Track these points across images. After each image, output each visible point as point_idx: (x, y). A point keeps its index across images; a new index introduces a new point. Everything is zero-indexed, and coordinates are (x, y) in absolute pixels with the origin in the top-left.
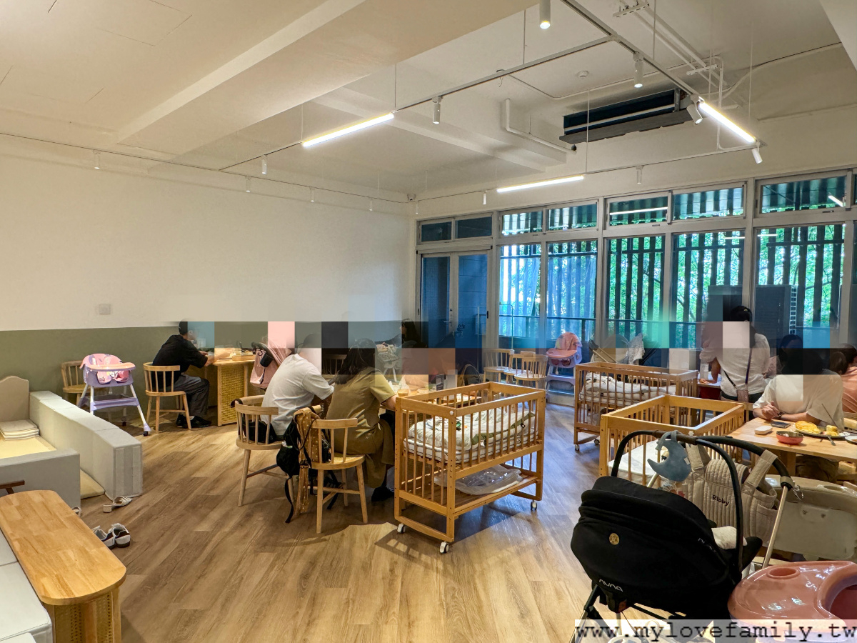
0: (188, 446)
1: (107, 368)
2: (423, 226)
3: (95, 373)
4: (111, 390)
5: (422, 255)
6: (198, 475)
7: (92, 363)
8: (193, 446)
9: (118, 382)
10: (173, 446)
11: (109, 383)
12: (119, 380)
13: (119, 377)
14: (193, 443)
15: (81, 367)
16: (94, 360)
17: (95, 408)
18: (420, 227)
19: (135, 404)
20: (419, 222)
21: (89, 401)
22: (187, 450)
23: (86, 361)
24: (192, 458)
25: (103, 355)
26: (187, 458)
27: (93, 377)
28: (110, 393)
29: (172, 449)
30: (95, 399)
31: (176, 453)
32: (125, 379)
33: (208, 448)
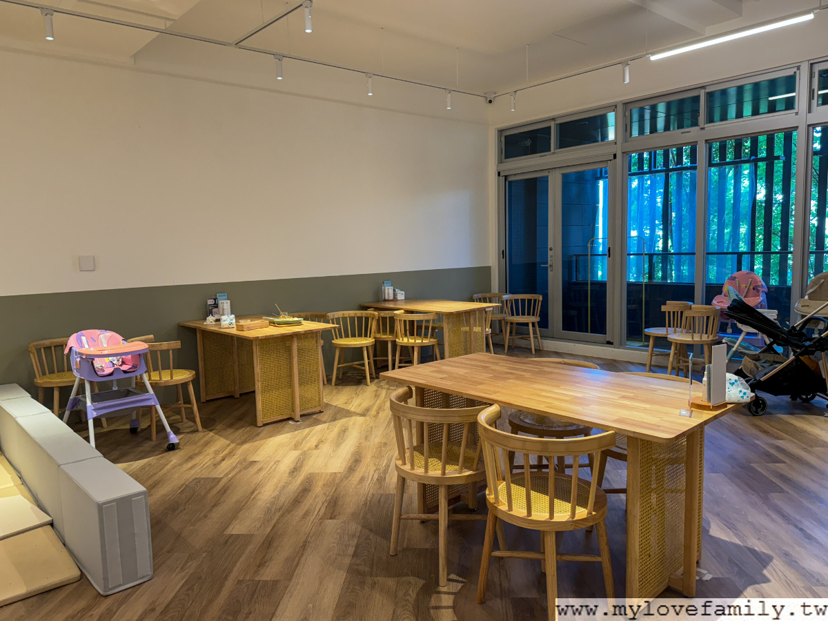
0: (216, 465)
1: (106, 352)
2: (506, 137)
3: (89, 360)
4: (115, 383)
5: (506, 177)
6: (237, 529)
7: (82, 346)
8: (225, 466)
9: (125, 372)
10: (195, 465)
11: (111, 374)
12: (125, 368)
13: (123, 363)
14: (223, 460)
15: (66, 351)
16: (84, 339)
17: (95, 414)
18: (503, 139)
19: (153, 404)
20: (501, 131)
21: (86, 403)
22: (214, 475)
23: (72, 342)
24: (224, 490)
25: (98, 332)
26: (215, 491)
27: (86, 366)
28: (115, 388)
29: (193, 472)
30: (93, 400)
31: (197, 481)
32: (134, 367)
33: (246, 468)
